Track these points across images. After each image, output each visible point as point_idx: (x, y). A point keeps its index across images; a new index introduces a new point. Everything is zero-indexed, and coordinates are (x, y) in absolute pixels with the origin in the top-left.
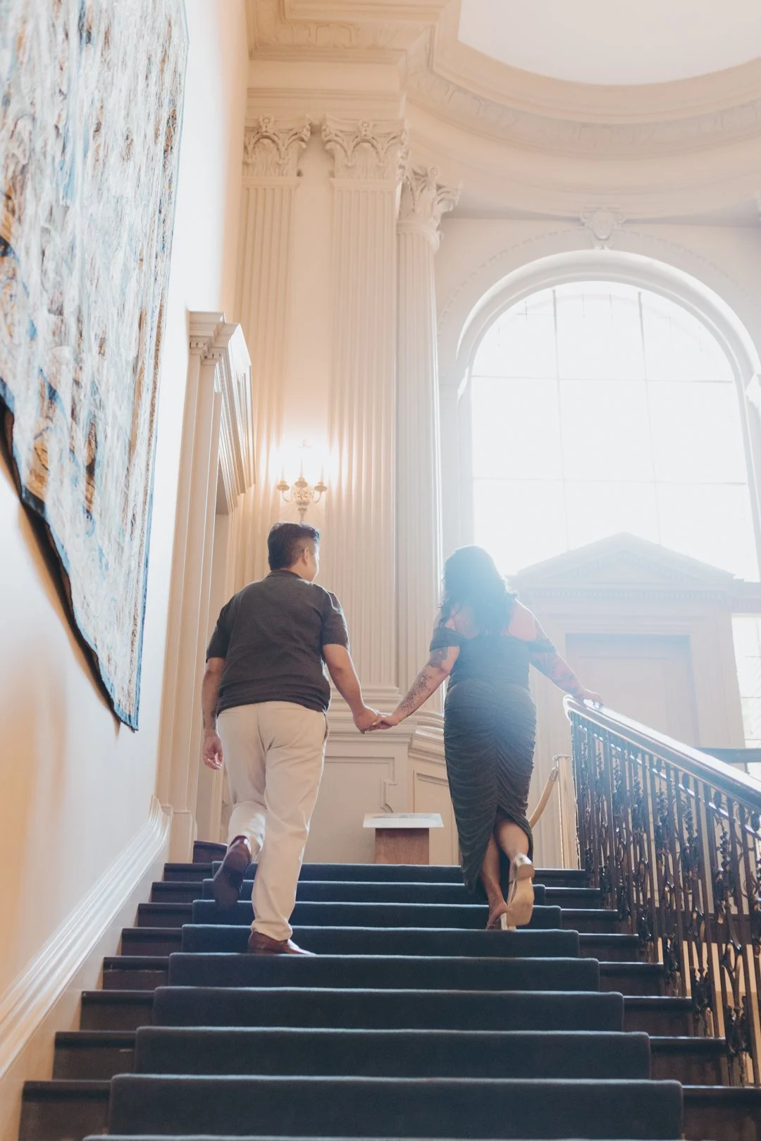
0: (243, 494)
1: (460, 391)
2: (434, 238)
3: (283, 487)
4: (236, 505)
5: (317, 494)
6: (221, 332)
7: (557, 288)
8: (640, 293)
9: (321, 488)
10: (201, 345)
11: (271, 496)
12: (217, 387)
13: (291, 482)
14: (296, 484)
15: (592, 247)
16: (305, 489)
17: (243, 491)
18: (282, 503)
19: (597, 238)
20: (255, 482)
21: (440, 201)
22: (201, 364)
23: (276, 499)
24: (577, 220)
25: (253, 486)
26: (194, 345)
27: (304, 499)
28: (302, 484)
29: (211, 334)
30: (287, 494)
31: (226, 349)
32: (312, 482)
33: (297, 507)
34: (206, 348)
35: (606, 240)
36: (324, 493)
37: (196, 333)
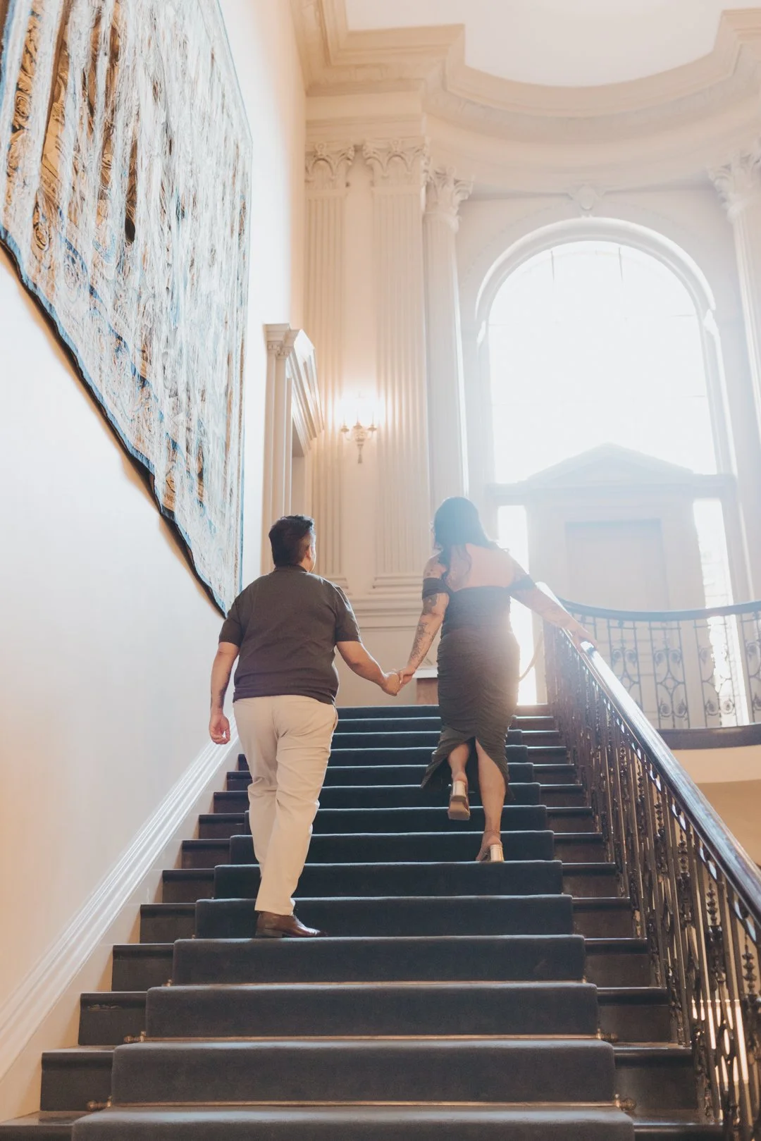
0: (316, 439)
1: (480, 339)
2: (454, 222)
3: (345, 430)
4: (310, 448)
5: (370, 432)
6: (290, 335)
7: (553, 249)
8: (619, 249)
9: (372, 429)
10: (275, 347)
11: (337, 437)
12: (288, 374)
13: (350, 426)
14: (355, 427)
15: (579, 216)
16: (360, 430)
17: (315, 436)
18: (345, 441)
19: (583, 209)
20: (323, 428)
21: (458, 192)
22: (277, 359)
23: (340, 439)
24: (567, 195)
25: (323, 432)
26: (270, 347)
27: (361, 437)
28: (358, 427)
29: (281, 338)
30: (349, 434)
31: (292, 348)
32: (366, 424)
33: (357, 443)
34: (278, 349)
35: (591, 209)
36: (375, 432)
37: (272, 339)
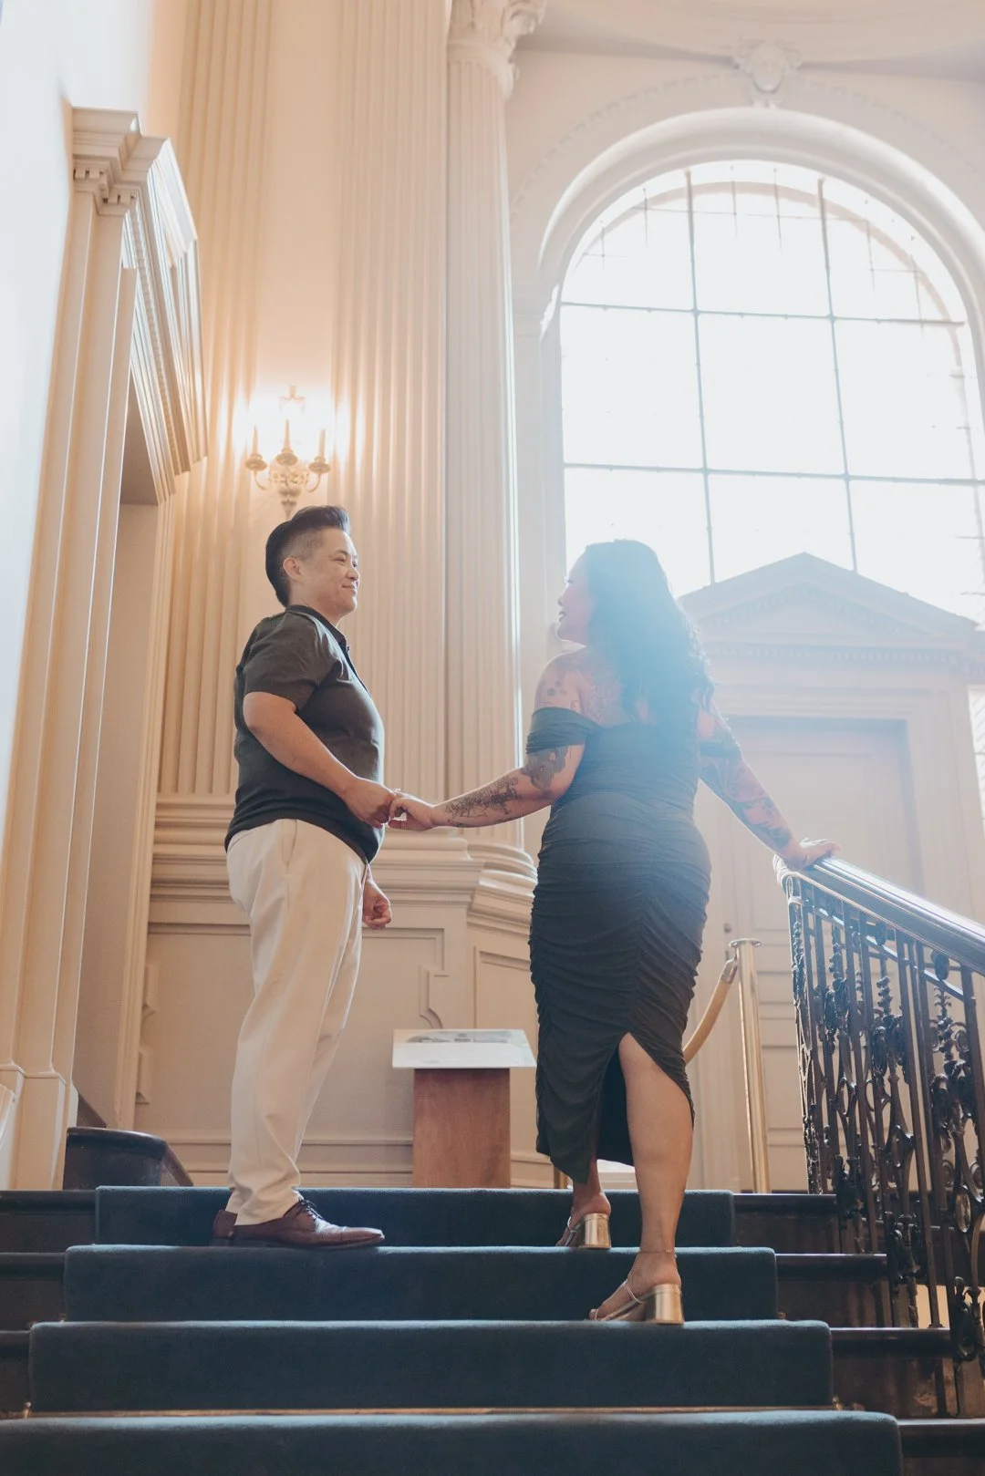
0: (187, 474)
1: (545, 324)
2: (505, 75)
3: (256, 464)
4: (172, 491)
5: (313, 476)
6: (135, 150)
7: (694, 169)
8: (821, 183)
9: (319, 467)
10: (94, 175)
11: (236, 481)
12: (126, 256)
13: (269, 455)
14: (279, 459)
15: (751, 103)
16: (292, 469)
17: (186, 467)
18: (254, 492)
19: (760, 90)
20: (206, 454)
21: (515, 14)
22: (97, 212)
23: (244, 481)
24: (727, 62)
25: (205, 460)
26: (81, 174)
27: (292, 486)
28: (287, 458)
29: (114, 153)
30: (263, 475)
31: (143, 185)
32: (306, 454)
33: (280, 499)
34: (104, 181)
35: (774, 92)
36: (325, 477)
37: (85, 150)
